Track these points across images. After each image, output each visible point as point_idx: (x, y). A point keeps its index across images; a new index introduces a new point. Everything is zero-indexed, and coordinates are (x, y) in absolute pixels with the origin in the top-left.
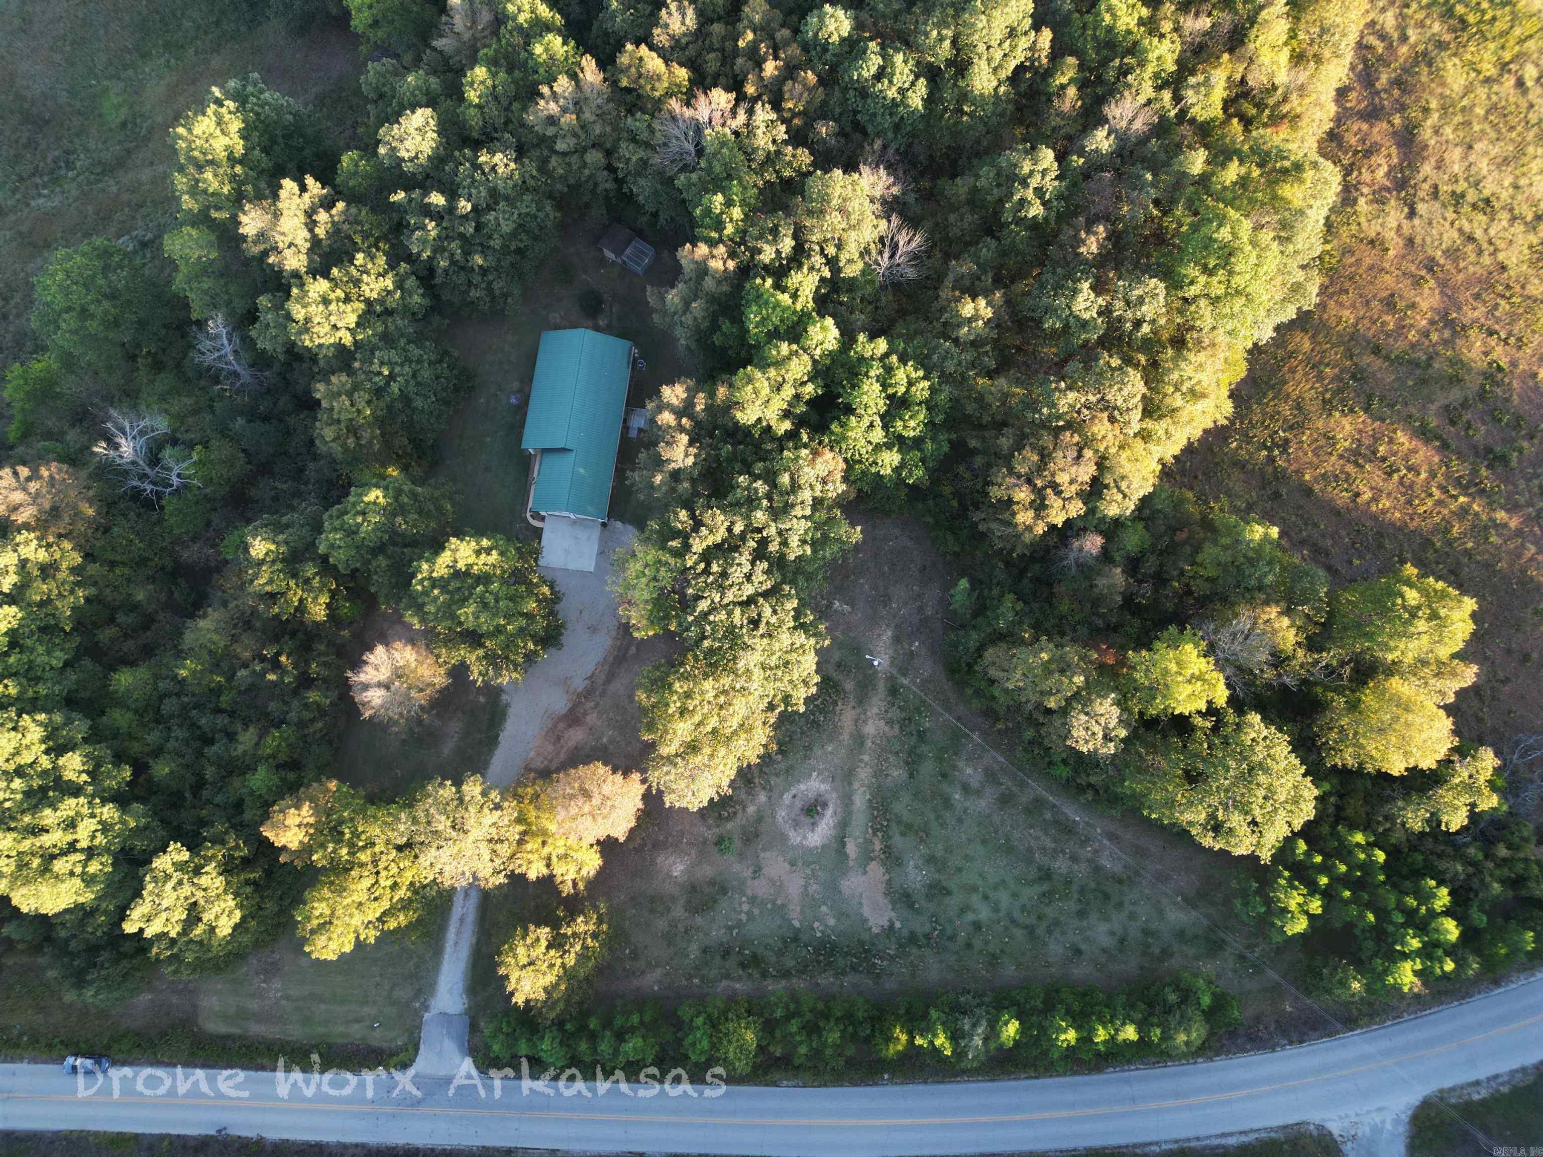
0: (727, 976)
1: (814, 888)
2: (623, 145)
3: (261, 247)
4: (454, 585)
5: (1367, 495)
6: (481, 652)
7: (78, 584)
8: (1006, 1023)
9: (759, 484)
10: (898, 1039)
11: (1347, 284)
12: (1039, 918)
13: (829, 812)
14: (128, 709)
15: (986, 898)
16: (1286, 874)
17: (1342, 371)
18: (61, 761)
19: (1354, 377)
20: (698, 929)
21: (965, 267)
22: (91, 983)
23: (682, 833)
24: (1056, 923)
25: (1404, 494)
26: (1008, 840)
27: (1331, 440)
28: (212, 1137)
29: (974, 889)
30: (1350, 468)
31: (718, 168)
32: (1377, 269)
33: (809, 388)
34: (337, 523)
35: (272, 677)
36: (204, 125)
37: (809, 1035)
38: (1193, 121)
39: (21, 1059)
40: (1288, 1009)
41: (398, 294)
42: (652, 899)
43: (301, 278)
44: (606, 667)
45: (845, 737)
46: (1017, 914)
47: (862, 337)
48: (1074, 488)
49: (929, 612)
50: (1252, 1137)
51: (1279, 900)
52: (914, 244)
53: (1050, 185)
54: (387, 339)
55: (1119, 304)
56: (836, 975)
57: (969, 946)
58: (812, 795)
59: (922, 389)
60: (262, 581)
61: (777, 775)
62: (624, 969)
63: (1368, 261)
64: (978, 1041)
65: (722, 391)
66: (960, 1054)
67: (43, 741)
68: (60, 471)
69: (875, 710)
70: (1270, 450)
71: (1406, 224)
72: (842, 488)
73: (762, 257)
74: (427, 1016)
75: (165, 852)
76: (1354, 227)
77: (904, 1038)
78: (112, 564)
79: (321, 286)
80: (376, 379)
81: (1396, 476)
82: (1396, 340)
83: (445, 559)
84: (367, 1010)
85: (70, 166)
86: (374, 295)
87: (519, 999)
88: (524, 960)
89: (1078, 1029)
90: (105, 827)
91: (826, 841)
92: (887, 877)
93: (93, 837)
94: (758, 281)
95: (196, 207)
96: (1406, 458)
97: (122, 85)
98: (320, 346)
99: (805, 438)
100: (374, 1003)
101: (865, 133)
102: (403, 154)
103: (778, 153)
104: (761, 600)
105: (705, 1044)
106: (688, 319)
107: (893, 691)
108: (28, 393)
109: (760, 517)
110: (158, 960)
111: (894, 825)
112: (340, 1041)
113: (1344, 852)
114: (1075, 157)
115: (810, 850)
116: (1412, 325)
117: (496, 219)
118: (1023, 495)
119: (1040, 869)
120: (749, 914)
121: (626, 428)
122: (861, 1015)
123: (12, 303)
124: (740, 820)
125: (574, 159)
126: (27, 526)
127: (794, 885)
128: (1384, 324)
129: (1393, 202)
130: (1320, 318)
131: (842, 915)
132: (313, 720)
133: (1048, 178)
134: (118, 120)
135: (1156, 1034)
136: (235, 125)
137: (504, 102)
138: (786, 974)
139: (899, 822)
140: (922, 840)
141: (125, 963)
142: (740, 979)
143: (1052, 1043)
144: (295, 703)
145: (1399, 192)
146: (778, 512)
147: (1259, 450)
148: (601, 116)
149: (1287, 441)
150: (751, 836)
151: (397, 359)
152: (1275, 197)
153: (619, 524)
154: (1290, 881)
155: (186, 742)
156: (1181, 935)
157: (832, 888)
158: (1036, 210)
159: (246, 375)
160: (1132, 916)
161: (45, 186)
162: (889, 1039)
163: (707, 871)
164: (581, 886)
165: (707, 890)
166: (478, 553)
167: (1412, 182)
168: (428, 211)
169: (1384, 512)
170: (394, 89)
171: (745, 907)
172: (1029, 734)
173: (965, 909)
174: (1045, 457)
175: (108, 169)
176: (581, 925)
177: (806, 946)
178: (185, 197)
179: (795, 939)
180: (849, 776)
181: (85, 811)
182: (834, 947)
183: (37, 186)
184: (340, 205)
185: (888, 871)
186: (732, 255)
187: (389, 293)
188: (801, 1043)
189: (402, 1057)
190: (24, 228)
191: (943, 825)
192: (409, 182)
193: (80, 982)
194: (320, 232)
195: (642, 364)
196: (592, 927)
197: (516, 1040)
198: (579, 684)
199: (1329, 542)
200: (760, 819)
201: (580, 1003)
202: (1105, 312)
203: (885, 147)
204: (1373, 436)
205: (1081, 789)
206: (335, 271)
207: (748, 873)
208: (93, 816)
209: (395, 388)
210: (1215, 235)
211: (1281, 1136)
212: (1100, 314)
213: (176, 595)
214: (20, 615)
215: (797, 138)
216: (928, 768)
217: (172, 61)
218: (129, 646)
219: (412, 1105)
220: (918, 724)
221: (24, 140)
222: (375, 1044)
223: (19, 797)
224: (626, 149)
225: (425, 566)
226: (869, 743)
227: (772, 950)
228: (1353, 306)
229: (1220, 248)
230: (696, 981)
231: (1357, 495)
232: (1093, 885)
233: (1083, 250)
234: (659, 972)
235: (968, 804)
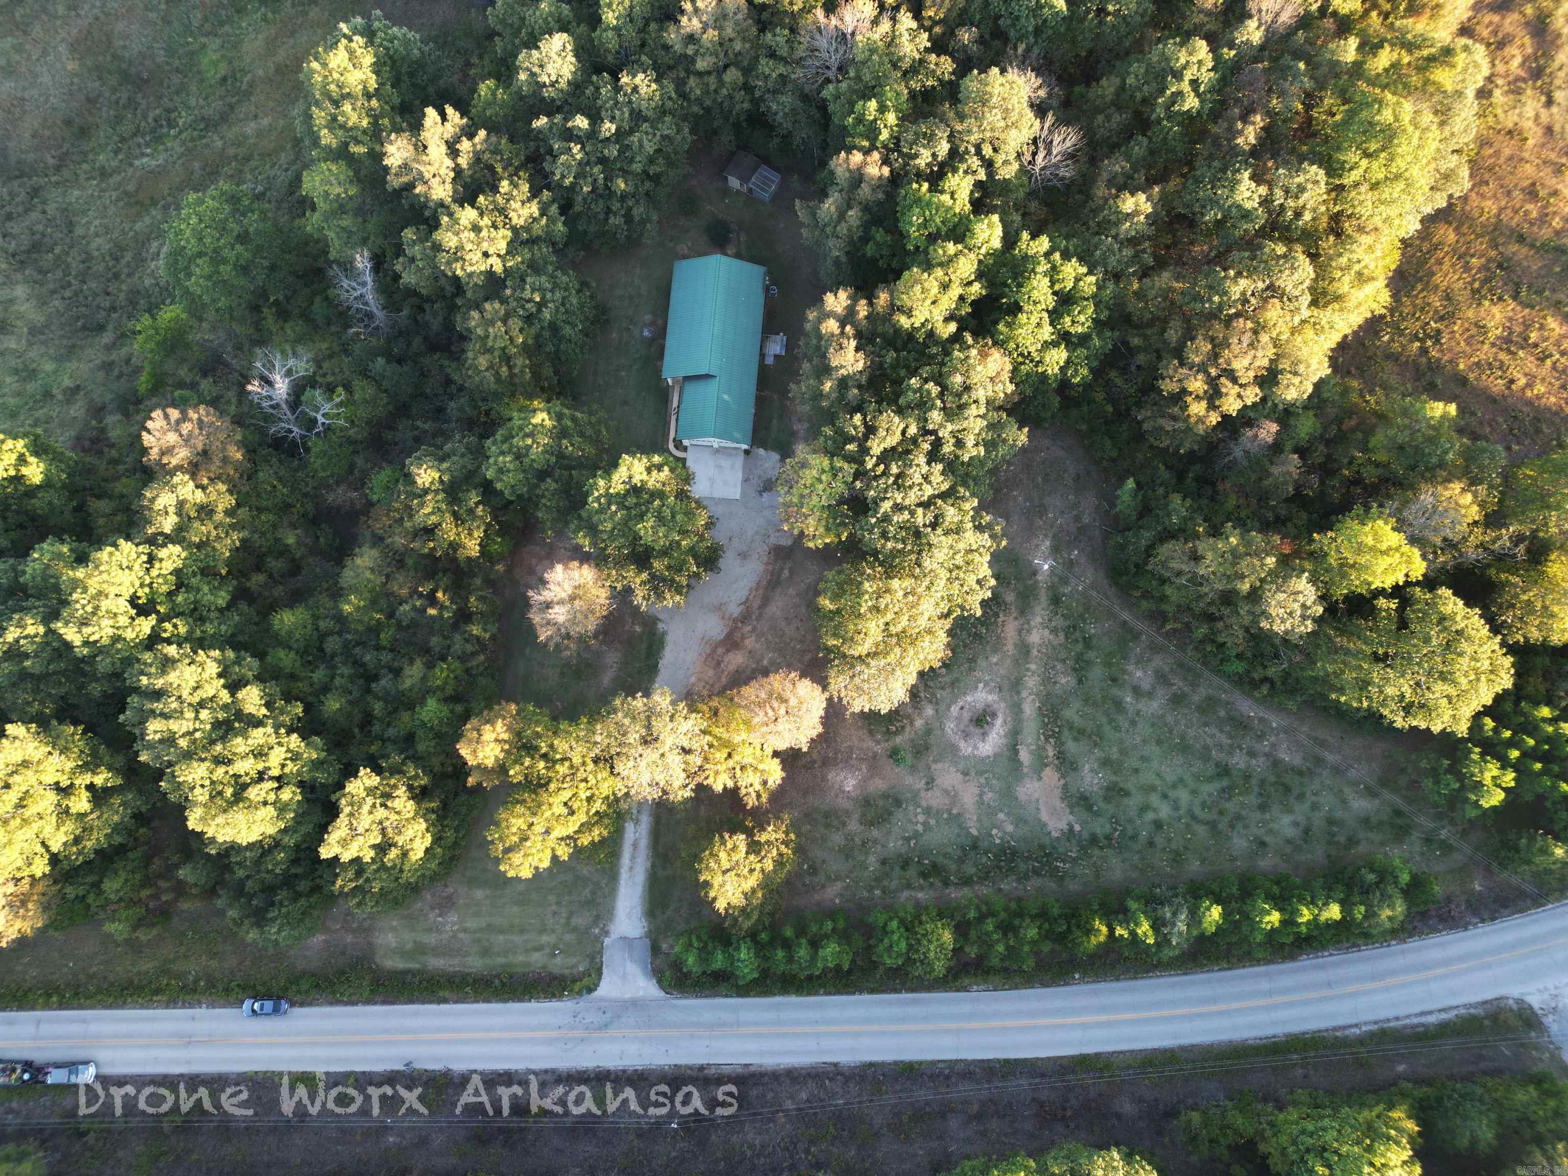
0: (909, 886)
1: (989, 796)
2: (763, 61)
3: (405, 179)
4: (631, 501)
5: (1523, 381)
6: (644, 576)
7: (233, 527)
8: (1208, 909)
9: (930, 385)
10: (1099, 930)
11: (1486, 176)
12: (1221, 813)
13: (999, 722)
14: (290, 648)
15: (1165, 796)
16: (1477, 750)
17: (1489, 261)
18: (240, 695)
19: (1500, 266)
20: (875, 842)
21: (1117, 165)
22: (273, 920)
23: (851, 749)
24: (1238, 817)
25: (1558, 379)
26: (1183, 738)
27: (1482, 329)
28: (398, 1072)
29: (1153, 788)
30: (1503, 356)
31: (867, 77)
32: (1516, 160)
33: (976, 288)
34: (505, 447)
35: (432, 612)
36: (338, 58)
37: (1005, 934)
38: (1335, 14)
39: (199, 1004)
40: (1478, 888)
41: (544, 221)
42: (827, 816)
43: (448, 207)
44: (761, 592)
45: (1010, 648)
46: (1197, 811)
47: (1025, 235)
48: (1251, 374)
49: (1086, 520)
50: (1450, 1015)
51: (1472, 775)
52: (1068, 143)
53: (1206, 77)
54: (534, 266)
55: (1279, 193)
56: (1019, 880)
57: (1151, 844)
58: (980, 706)
59: (1089, 284)
60: (427, 510)
61: (943, 688)
62: (804, 885)
63: (1507, 152)
64: (1182, 927)
65: (883, 298)
66: (1163, 941)
67: (220, 675)
68: (208, 414)
69: (1039, 619)
70: (1422, 340)
71: (1544, 113)
72: (1010, 388)
73: (917, 161)
74: (607, 941)
75: (356, 777)
76: (1490, 119)
77: (1104, 929)
78: (260, 510)
79: (468, 215)
80: (528, 306)
81: (1548, 362)
82: (1540, 228)
83: (620, 475)
84: (545, 939)
85: (171, 124)
86: (521, 222)
87: (721, 905)
88: (726, 865)
89: (1281, 910)
90: (295, 757)
91: (997, 750)
92: (1062, 782)
93: (283, 766)
94: (915, 186)
95: (334, 143)
96: (1558, 344)
97: (218, 41)
98: (470, 275)
99: (970, 341)
100: (553, 931)
101: (1006, 40)
102: (544, 79)
103: (921, 61)
104: (939, 502)
105: (903, 945)
106: (842, 229)
107: (1056, 600)
108: (158, 343)
109: (936, 416)
110: (341, 893)
111: (1066, 732)
112: (520, 970)
113: (1530, 728)
114: (1225, 50)
115: (982, 760)
116: (1555, 213)
117: (640, 141)
118: (1197, 385)
119: (1217, 765)
120: (925, 824)
121: (762, 356)
122: (1056, 911)
123: (123, 262)
124: (908, 734)
125: (712, 80)
126: (179, 468)
127: (969, 796)
128: (1527, 213)
129: (1529, 92)
130: (1463, 209)
131: (1019, 821)
132: (473, 654)
133: (1204, 69)
134: (218, 76)
135: (1360, 911)
136: (368, 59)
137: (640, 23)
138: (967, 881)
139: (1071, 728)
140: (1096, 744)
141: (303, 902)
142: (921, 888)
143: (1255, 926)
144: (457, 637)
145: (1535, 81)
146: (953, 412)
147: (1412, 342)
148: (742, 33)
149: (1438, 332)
150: (921, 748)
151: (549, 286)
152: (1427, 82)
153: (761, 451)
154: (1483, 754)
155: (351, 679)
156: (1366, 822)
157: (1008, 794)
158: (1191, 103)
159: (380, 315)
160: (1315, 807)
161: (147, 145)
162: (1089, 931)
163: (878, 785)
164: (764, 799)
165: (881, 803)
166: (649, 470)
167: (1548, 71)
168: (569, 135)
169: (1539, 397)
170: (523, 19)
171: (921, 818)
172: (1202, 631)
173: (1144, 809)
174: (1218, 346)
175: (209, 124)
176: (770, 834)
177: (986, 853)
178: (325, 131)
179: (974, 847)
180: (1016, 685)
181: (273, 740)
182: (1014, 853)
183: (139, 146)
184: (482, 133)
185: (1063, 776)
186: (885, 161)
187: (535, 219)
188: (998, 941)
189: (586, 981)
190: (131, 188)
191: (1117, 729)
192: (550, 108)
193: (260, 918)
194: (463, 161)
195: (775, 290)
196: (781, 836)
197: (710, 953)
198: (735, 610)
199: (1488, 430)
200: (929, 732)
201: (772, 915)
202: (1266, 202)
203: (1028, 50)
204: (1524, 323)
205: (1255, 685)
206: (481, 199)
207: (921, 784)
208: (280, 744)
209: (547, 315)
210: (1377, 118)
211: (1479, 1011)
212: (1260, 204)
213: (322, 540)
214: (184, 555)
215: (938, 46)
216: (1097, 673)
217: (270, 15)
218: (278, 591)
219: (600, 1029)
220: (1083, 631)
221: (122, 101)
222: (556, 971)
223: (208, 727)
224: (766, 66)
225: (601, 483)
226: (1035, 652)
227: (951, 858)
228: (1495, 196)
229: (1381, 131)
230: (877, 892)
231: (1512, 381)
232: (1272, 779)
233: (1240, 141)
234: (839, 885)
235: (1140, 706)
